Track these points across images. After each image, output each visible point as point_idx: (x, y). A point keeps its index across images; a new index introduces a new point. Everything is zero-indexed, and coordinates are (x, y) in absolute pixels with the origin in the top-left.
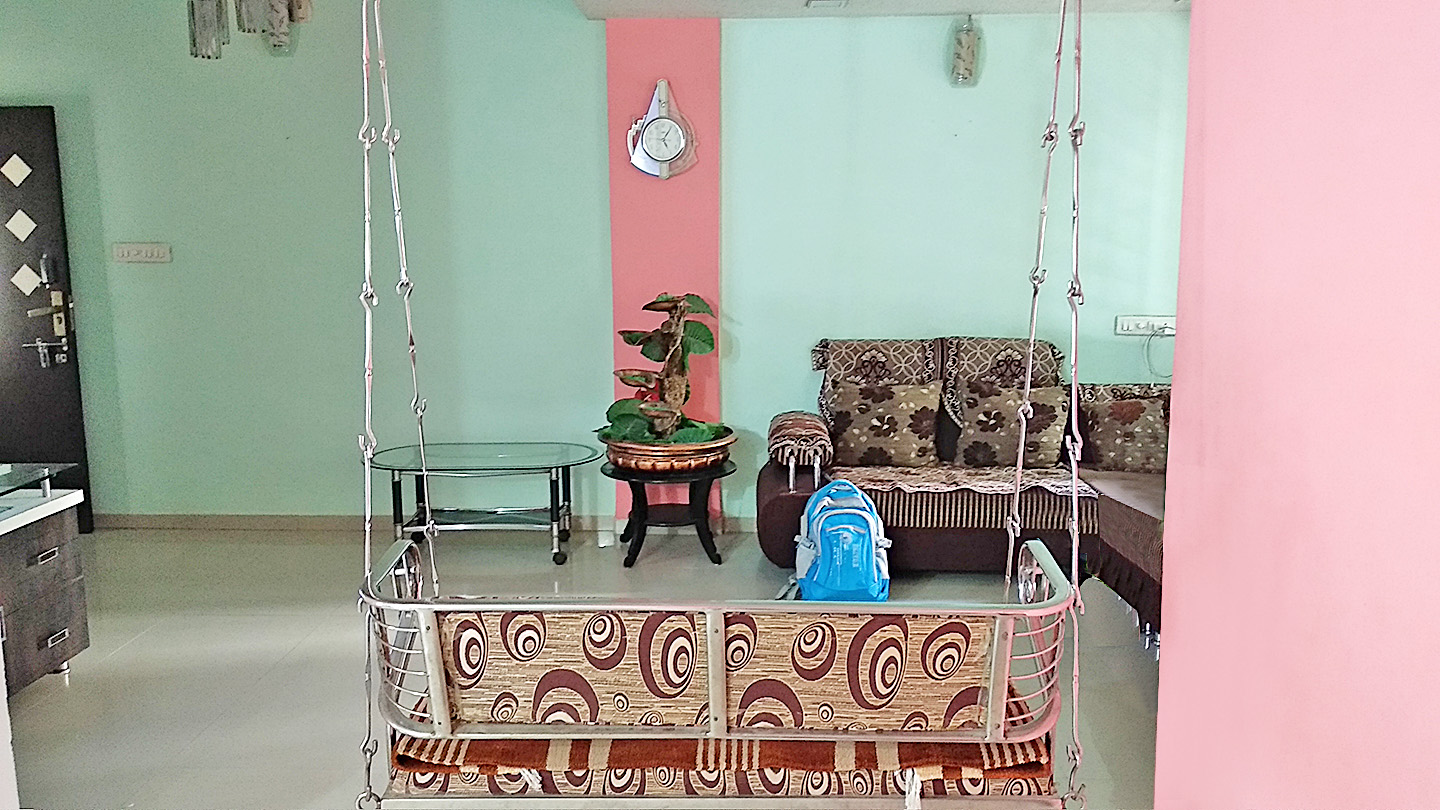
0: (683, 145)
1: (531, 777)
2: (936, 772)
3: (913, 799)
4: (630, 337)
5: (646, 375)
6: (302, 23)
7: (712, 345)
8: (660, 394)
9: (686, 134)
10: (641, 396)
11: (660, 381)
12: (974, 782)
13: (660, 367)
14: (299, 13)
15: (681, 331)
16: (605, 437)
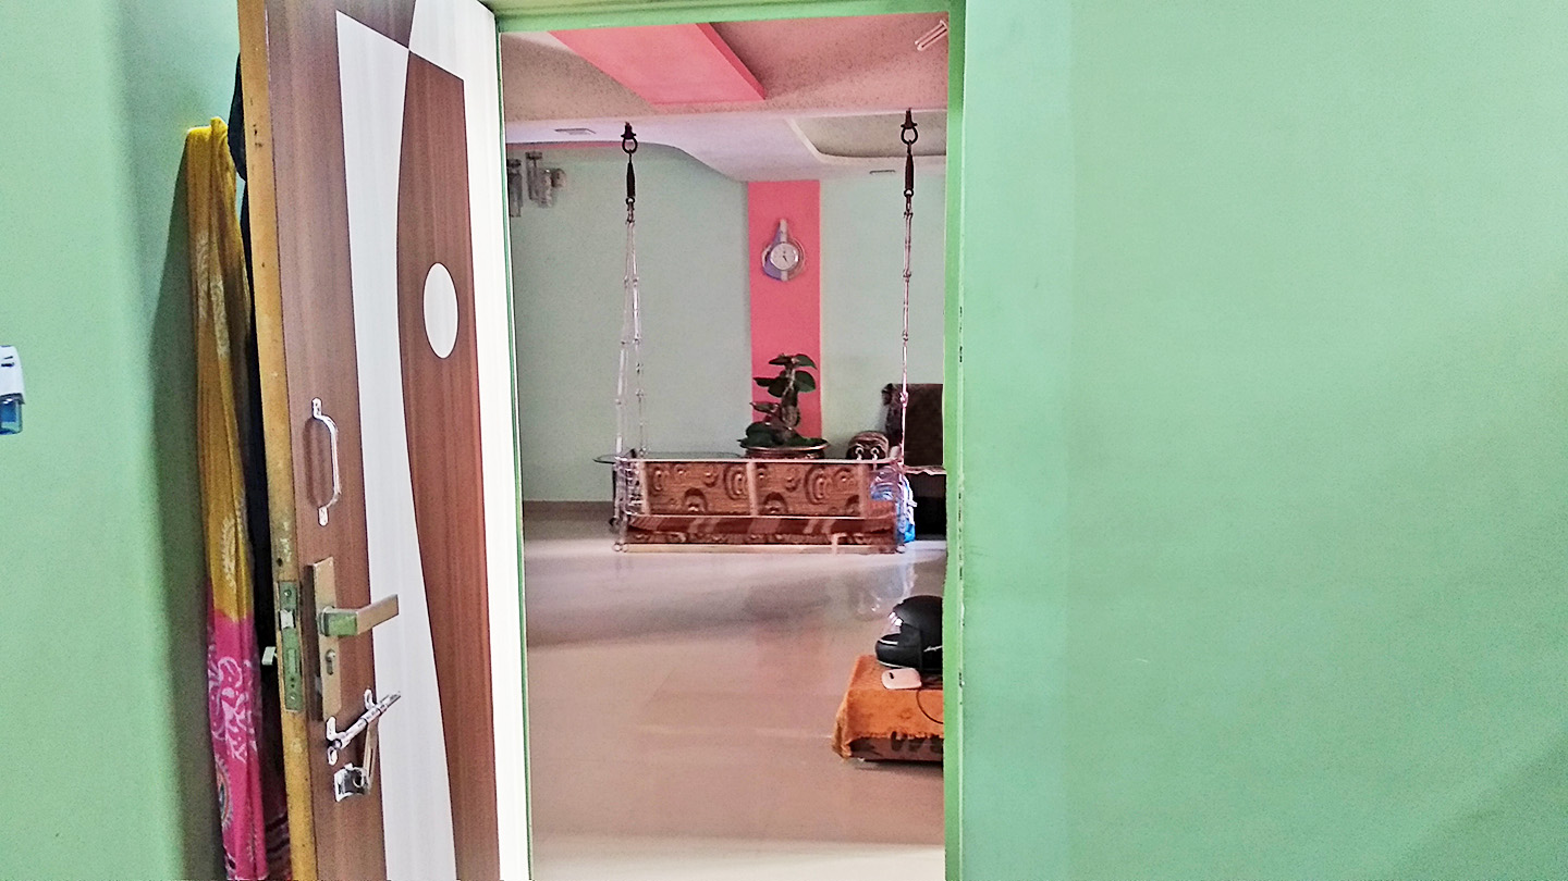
0: (797, 260)
1: (682, 536)
2: (844, 535)
3: (835, 545)
4: (761, 382)
5: (771, 405)
6: (560, 189)
7: (814, 387)
8: (779, 415)
9: (799, 251)
10: (768, 419)
11: (780, 409)
12: (860, 538)
13: (779, 400)
14: (559, 182)
15: (793, 378)
16: (744, 444)
